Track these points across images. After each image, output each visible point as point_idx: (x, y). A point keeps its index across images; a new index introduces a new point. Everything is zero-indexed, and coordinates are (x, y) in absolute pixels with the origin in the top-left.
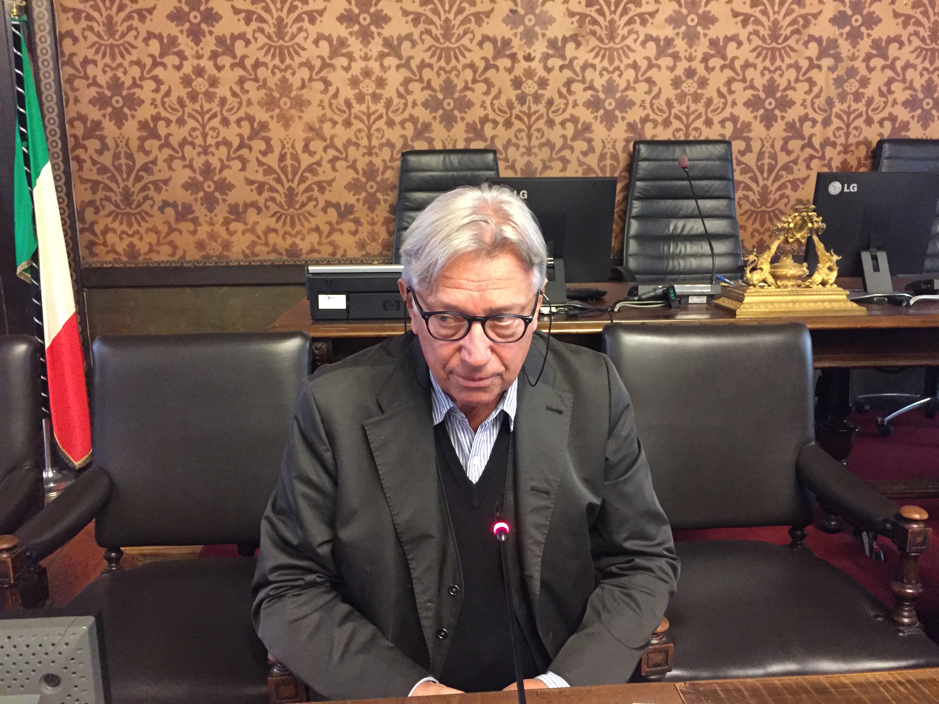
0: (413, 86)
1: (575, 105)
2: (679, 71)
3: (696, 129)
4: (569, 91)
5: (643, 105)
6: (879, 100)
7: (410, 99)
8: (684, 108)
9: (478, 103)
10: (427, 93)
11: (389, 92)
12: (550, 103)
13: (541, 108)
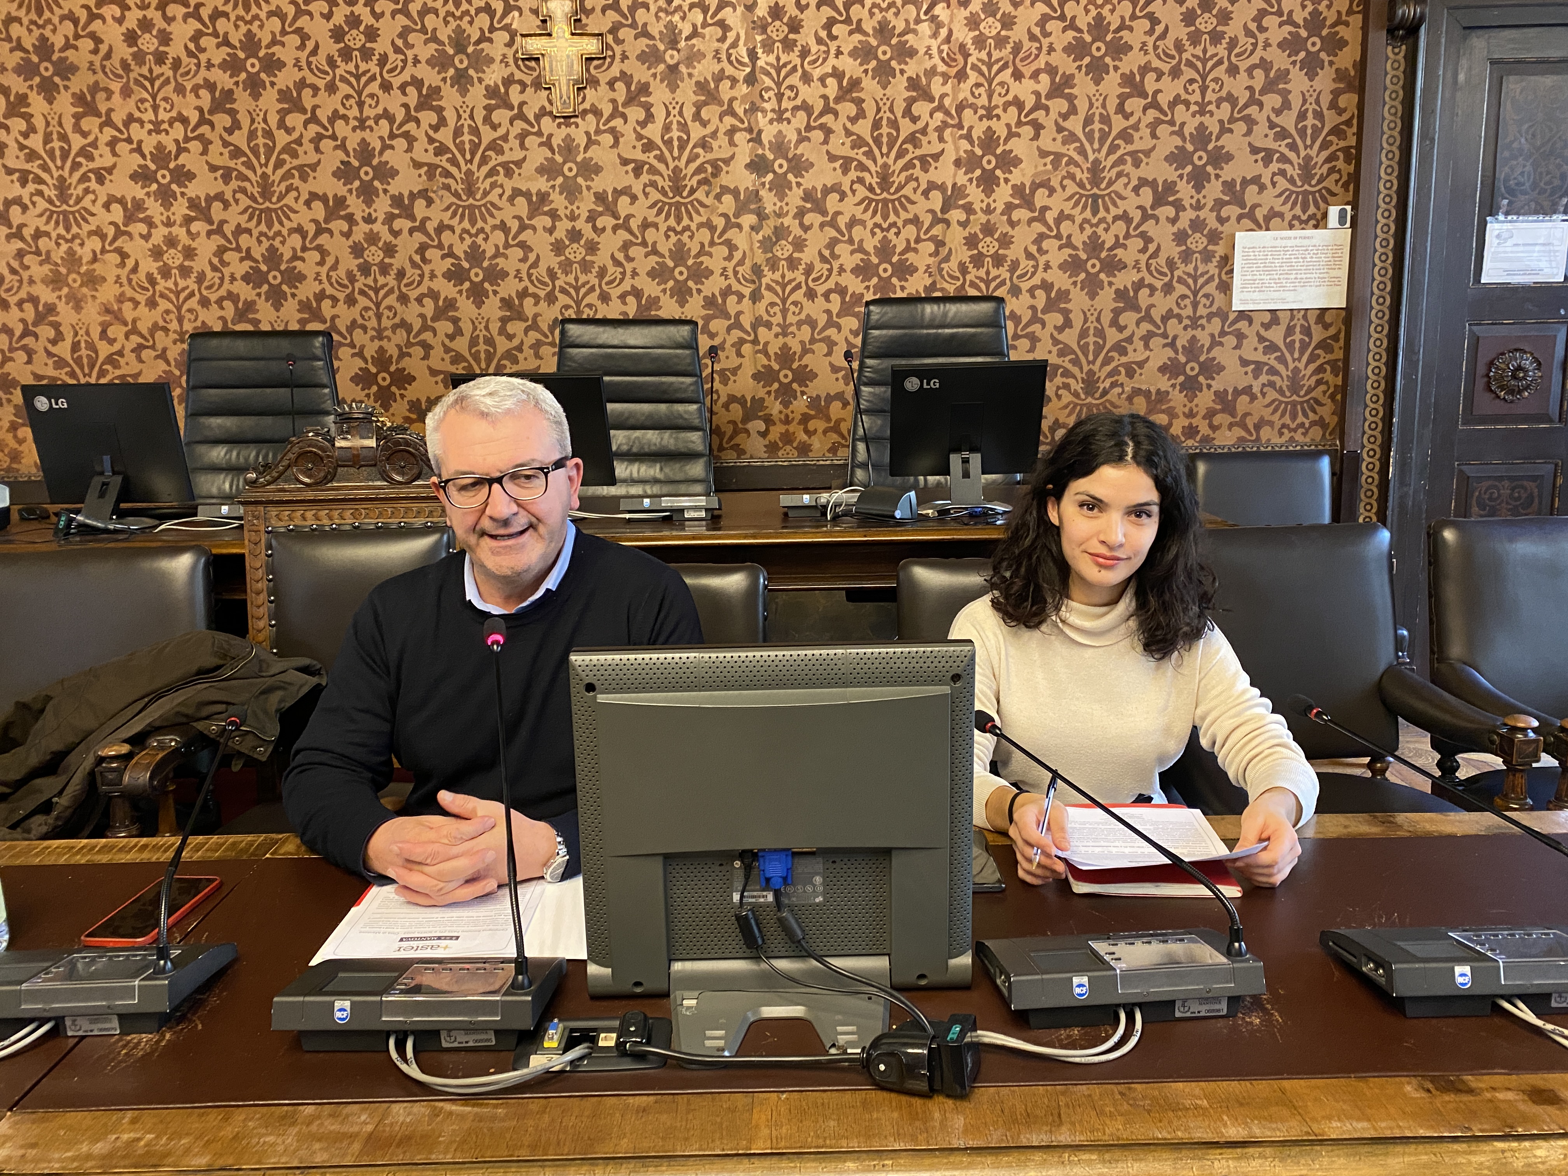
0: (228, 256)
1: (433, 276)
2: (560, 233)
3: (590, 306)
4: (424, 260)
5: (518, 275)
6: (820, 267)
7: (226, 271)
8: (571, 279)
9: (311, 276)
10: (247, 265)
11: (200, 264)
12: (401, 274)
13: (391, 280)
